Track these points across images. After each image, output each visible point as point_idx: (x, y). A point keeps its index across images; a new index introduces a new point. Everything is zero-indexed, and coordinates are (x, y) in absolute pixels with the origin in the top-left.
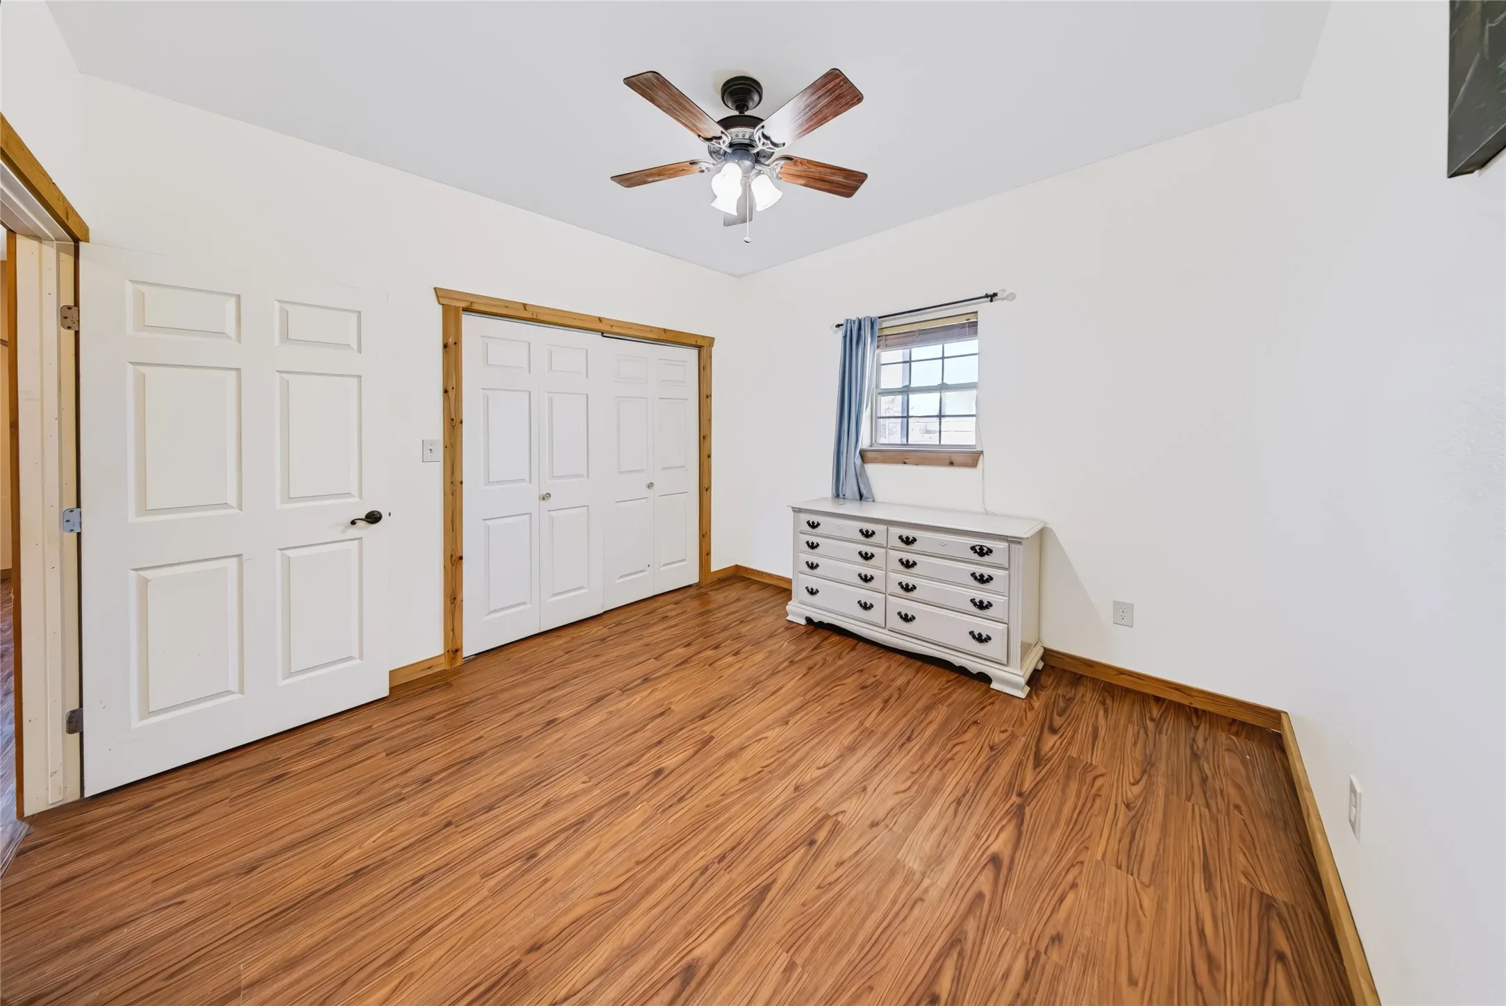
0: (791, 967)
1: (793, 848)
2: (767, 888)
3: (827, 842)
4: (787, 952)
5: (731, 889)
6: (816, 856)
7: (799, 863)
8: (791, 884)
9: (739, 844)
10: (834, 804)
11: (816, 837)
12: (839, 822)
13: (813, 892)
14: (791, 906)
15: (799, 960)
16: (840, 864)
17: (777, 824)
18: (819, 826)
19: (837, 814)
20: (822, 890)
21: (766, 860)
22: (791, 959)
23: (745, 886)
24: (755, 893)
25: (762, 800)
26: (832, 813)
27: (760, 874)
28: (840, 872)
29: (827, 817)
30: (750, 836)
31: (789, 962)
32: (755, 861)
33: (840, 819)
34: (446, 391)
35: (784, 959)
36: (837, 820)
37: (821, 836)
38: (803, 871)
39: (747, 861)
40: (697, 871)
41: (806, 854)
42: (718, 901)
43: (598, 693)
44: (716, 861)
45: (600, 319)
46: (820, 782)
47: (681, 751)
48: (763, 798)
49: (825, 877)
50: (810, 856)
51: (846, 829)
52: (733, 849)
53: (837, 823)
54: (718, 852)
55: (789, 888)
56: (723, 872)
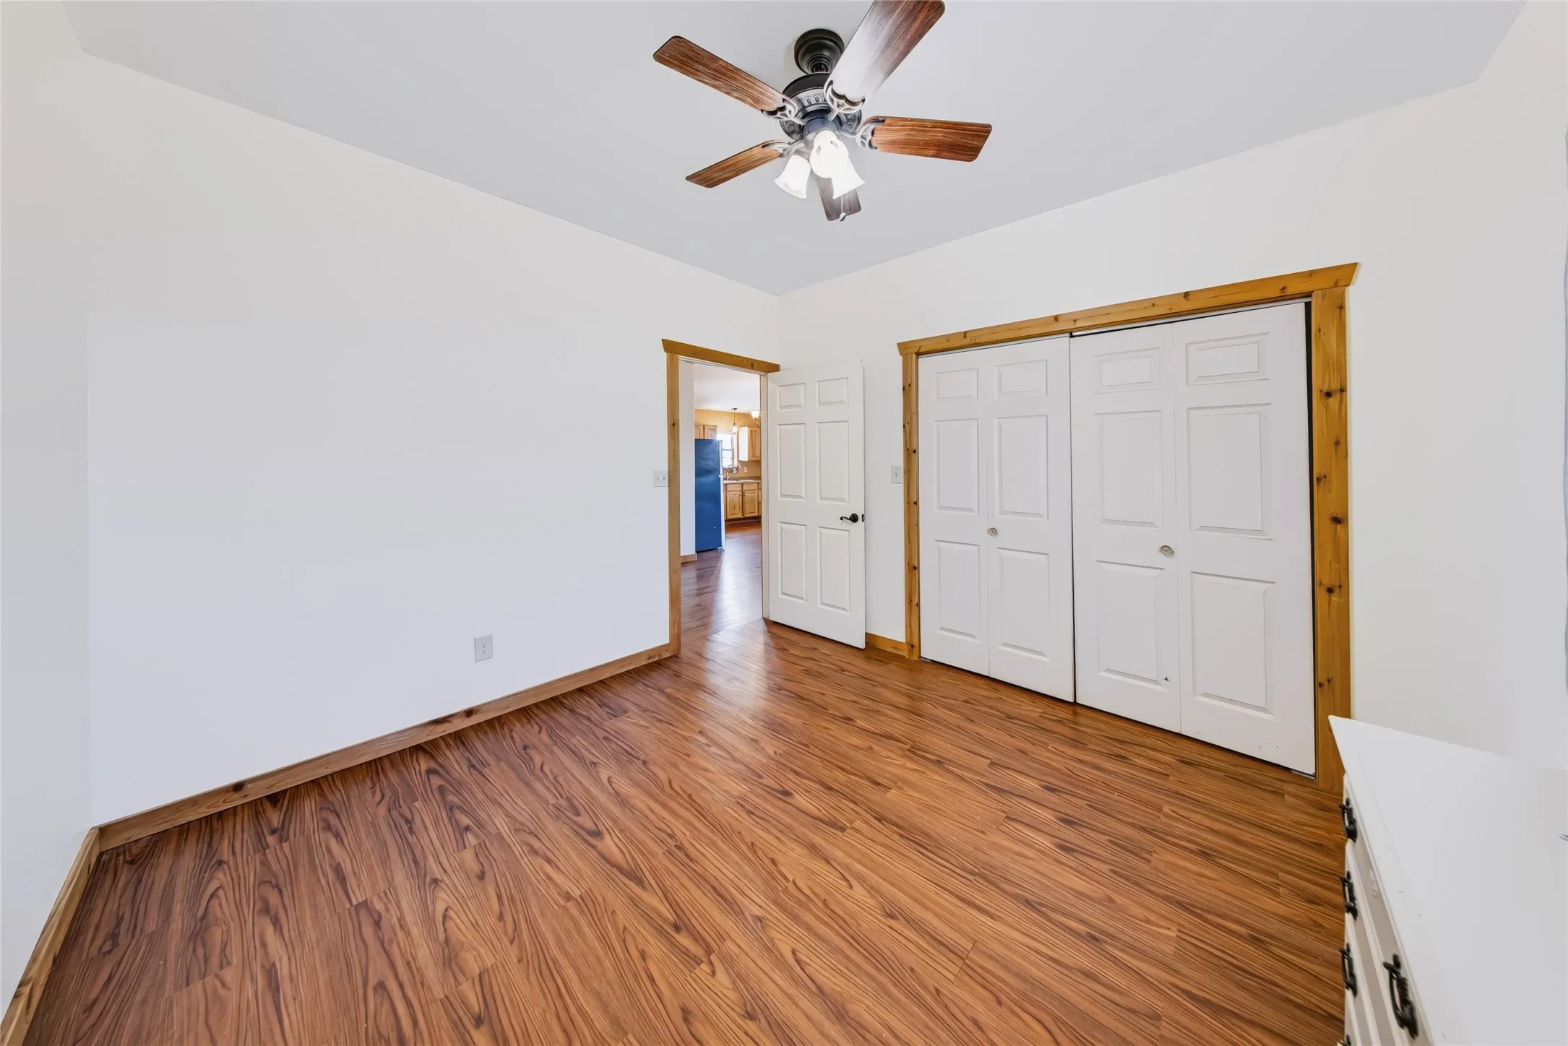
0: (568, 897)
1: (674, 906)
2: (640, 882)
3: (674, 945)
4: (580, 896)
5: (649, 856)
6: (660, 931)
7: (659, 915)
8: (636, 902)
9: (691, 860)
10: (728, 961)
11: (684, 932)
12: (699, 965)
13: (622, 921)
14: (617, 902)
15: (569, 904)
16: (643, 955)
17: (708, 894)
18: (697, 938)
19: (711, 964)
20: (621, 931)
21: (668, 882)
22: (573, 898)
23: (647, 866)
24: (639, 874)
25: (743, 879)
26: (713, 957)
27: (655, 877)
28: (635, 953)
29: (709, 951)
30: (699, 869)
31: (572, 896)
32: (670, 873)
33: (704, 966)
34: (904, 426)
35: (576, 893)
36: (702, 962)
37: (684, 940)
38: (647, 916)
39: (671, 867)
40: (672, 830)
41: (665, 920)
42: (641, 848)
43: (901, 735)
44: (678, 843)
45: (1056, 318)
46: (769, 950)
47: (815, 804)
48: (744, 881)
49: (634, 938)
50: (661, 923)
51: (687, 972)
52: (687, 855)
53: (699, 962)
54: (686, 844)
55: (634, 901)
56: (666, 848)
